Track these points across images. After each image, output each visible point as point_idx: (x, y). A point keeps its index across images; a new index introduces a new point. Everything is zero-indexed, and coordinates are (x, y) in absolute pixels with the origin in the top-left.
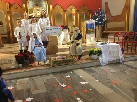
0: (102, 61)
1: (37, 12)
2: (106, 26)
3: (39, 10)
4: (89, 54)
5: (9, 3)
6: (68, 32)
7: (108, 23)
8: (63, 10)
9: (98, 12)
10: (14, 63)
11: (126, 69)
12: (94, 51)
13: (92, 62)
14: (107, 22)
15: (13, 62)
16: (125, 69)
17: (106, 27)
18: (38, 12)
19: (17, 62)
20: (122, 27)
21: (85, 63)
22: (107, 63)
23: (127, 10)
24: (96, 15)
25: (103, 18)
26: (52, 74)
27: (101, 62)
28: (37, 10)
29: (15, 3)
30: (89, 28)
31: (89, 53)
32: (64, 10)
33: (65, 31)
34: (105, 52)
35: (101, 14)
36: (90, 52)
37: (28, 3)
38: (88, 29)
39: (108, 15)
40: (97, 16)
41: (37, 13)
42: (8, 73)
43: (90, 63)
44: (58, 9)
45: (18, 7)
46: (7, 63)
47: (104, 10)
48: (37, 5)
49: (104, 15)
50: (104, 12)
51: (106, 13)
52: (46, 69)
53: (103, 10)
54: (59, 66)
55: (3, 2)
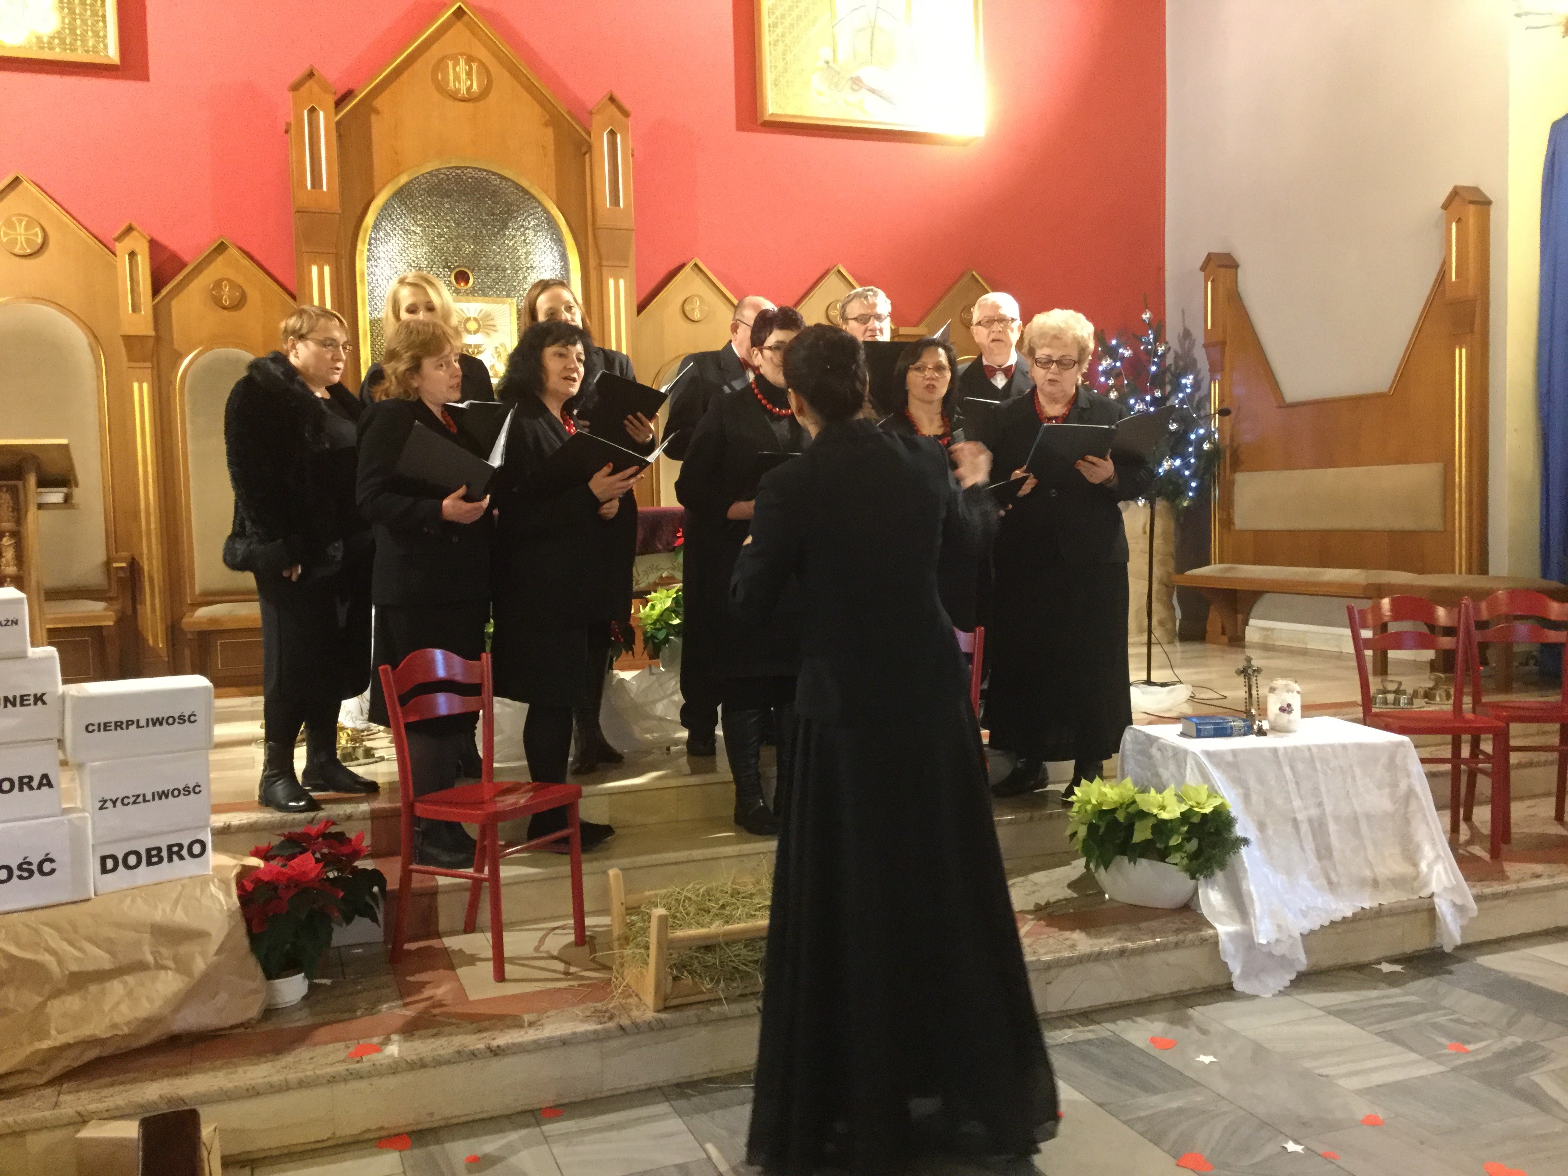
0: (1247, 937)
2: (1227, 503)
3: (483, 324)
4: (1086, 854)
5: (154, 244)
7: (1241, 478)
9: (1127, 353)
11: (1529, 1047)
12: (1143, 815)
13: (1122, 953)
14: (1236, 464)
16: (1517, 1051)
17: (1227, 523)
19: (253, 946)
20: (1407, 523)
21: (1050, 967)
22: (1302, 962)
23: (1456, 340)
25: (1188, 424)
26: (663, 1108)
29: (221, 248)
34: (1262, 827)
35: (1157, 381)
37: (362, 248)
39: (1239, 390)
40: (1122, 399)
43: (1100, 969)
44: (697, 315)
45: (253, 295)
46: (142, 966)
47: (1199, 338)
48: (462, 277)
49: (1196, 386)
50: (1200, 355)
51: (1216, 368)
52: (596, 1038)
53: (1187, 334)
55: (83, 234)
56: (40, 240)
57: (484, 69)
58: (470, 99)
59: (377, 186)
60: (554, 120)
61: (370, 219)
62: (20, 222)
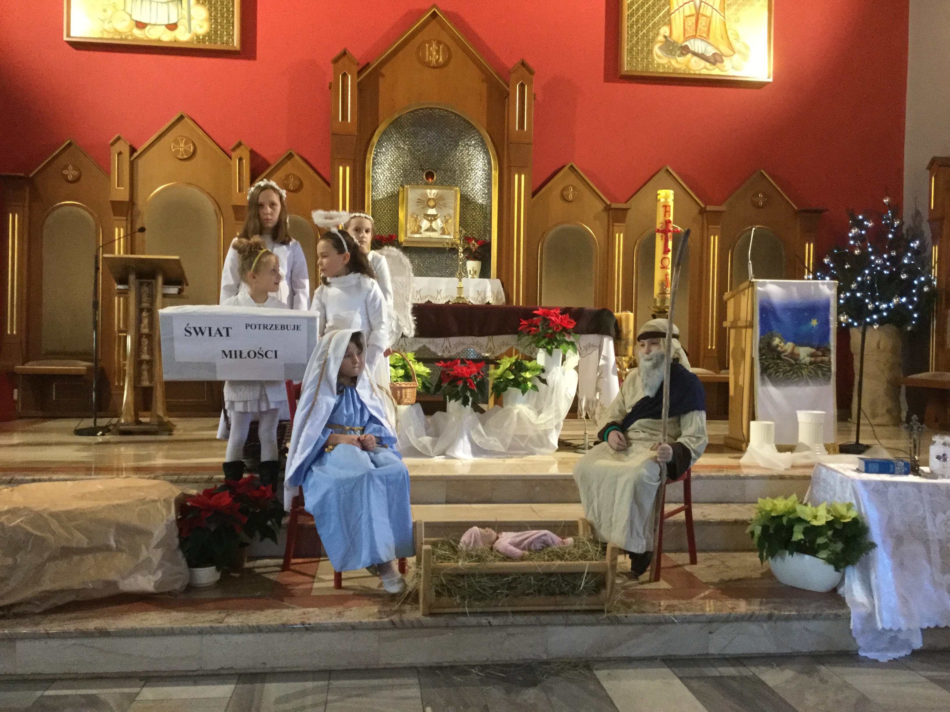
0: (870, 617)
1: (426, 216)
3: (438, 203)
4: (760, 548)
5: (253, 154)
6: (613, 358)
8: (600, 206)
9: (871, 225)
10: (157, 556)
12: (800, 520)
13: (770, 617)
15: (154, 542)
17: (941, 343)
18: (434, 218)
19: (181, 546)
21: (711, 621)
22: (918, 643)
24: (854, 247)
25: (913, 273)
27: (855, 624)
28: (425, 203)
29: (290, 156)
30: (785, 339)
31: (758, 530)
32: (608, 208)
33: (590, 346)
34: (899, 540)
35: (893, 244)
36: (765, 528)
37: (371, 157)
38: (777, 341)
40: (865, 255)
41: (425, 224)
42: (93, 624)
43: (752, 627)
44: (571, 197)
45: (307, 185)
46: (108, 548)
47: (925, 216)
48: (430, 175)
49: (921, 248)
50: (926, 228)
51: (936, 235)
52: (376, 628)
53: (918, 213)
54: (484, 620)
55: (215, 147)
56: (192, 151)
57: (447, 48)
58: (438, 67)
59: (380, 120)
60: (488, 79)
61: (375, 139)
62: (182, 140)
